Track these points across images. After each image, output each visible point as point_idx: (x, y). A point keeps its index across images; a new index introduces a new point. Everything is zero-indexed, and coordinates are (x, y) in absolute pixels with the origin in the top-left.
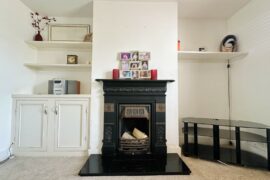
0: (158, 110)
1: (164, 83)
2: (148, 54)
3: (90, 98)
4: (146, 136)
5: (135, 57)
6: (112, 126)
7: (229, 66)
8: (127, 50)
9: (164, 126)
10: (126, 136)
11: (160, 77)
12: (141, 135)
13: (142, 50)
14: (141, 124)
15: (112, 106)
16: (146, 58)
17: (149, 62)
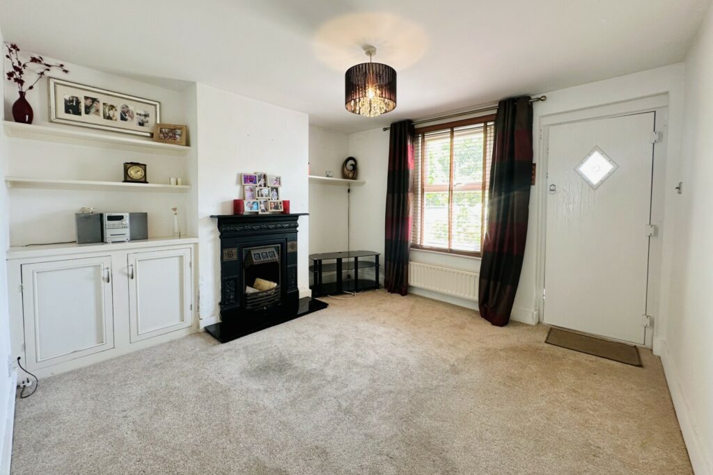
0: (289, 250)
1: (296, 217)
2: (278, 180)
3: (196, 244)
4: (276, 284)
5: (262, 182)
6: (235, 280)
7: (349, 191)
8: (250, 172)
9: (296, 268)
10: (249, 290)
11: (292, 211)
12: (268, 285)
13: (271, 172)
14: (268, 271)
15: (235, 251)
16: (276, 186)
17: (280, 190)
